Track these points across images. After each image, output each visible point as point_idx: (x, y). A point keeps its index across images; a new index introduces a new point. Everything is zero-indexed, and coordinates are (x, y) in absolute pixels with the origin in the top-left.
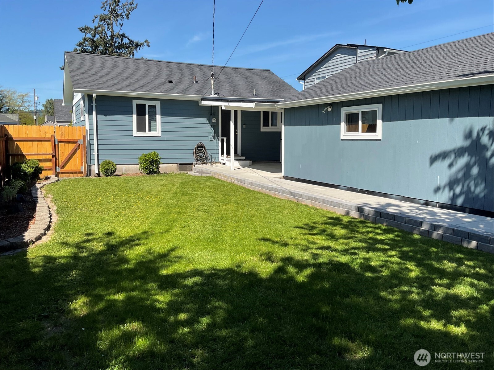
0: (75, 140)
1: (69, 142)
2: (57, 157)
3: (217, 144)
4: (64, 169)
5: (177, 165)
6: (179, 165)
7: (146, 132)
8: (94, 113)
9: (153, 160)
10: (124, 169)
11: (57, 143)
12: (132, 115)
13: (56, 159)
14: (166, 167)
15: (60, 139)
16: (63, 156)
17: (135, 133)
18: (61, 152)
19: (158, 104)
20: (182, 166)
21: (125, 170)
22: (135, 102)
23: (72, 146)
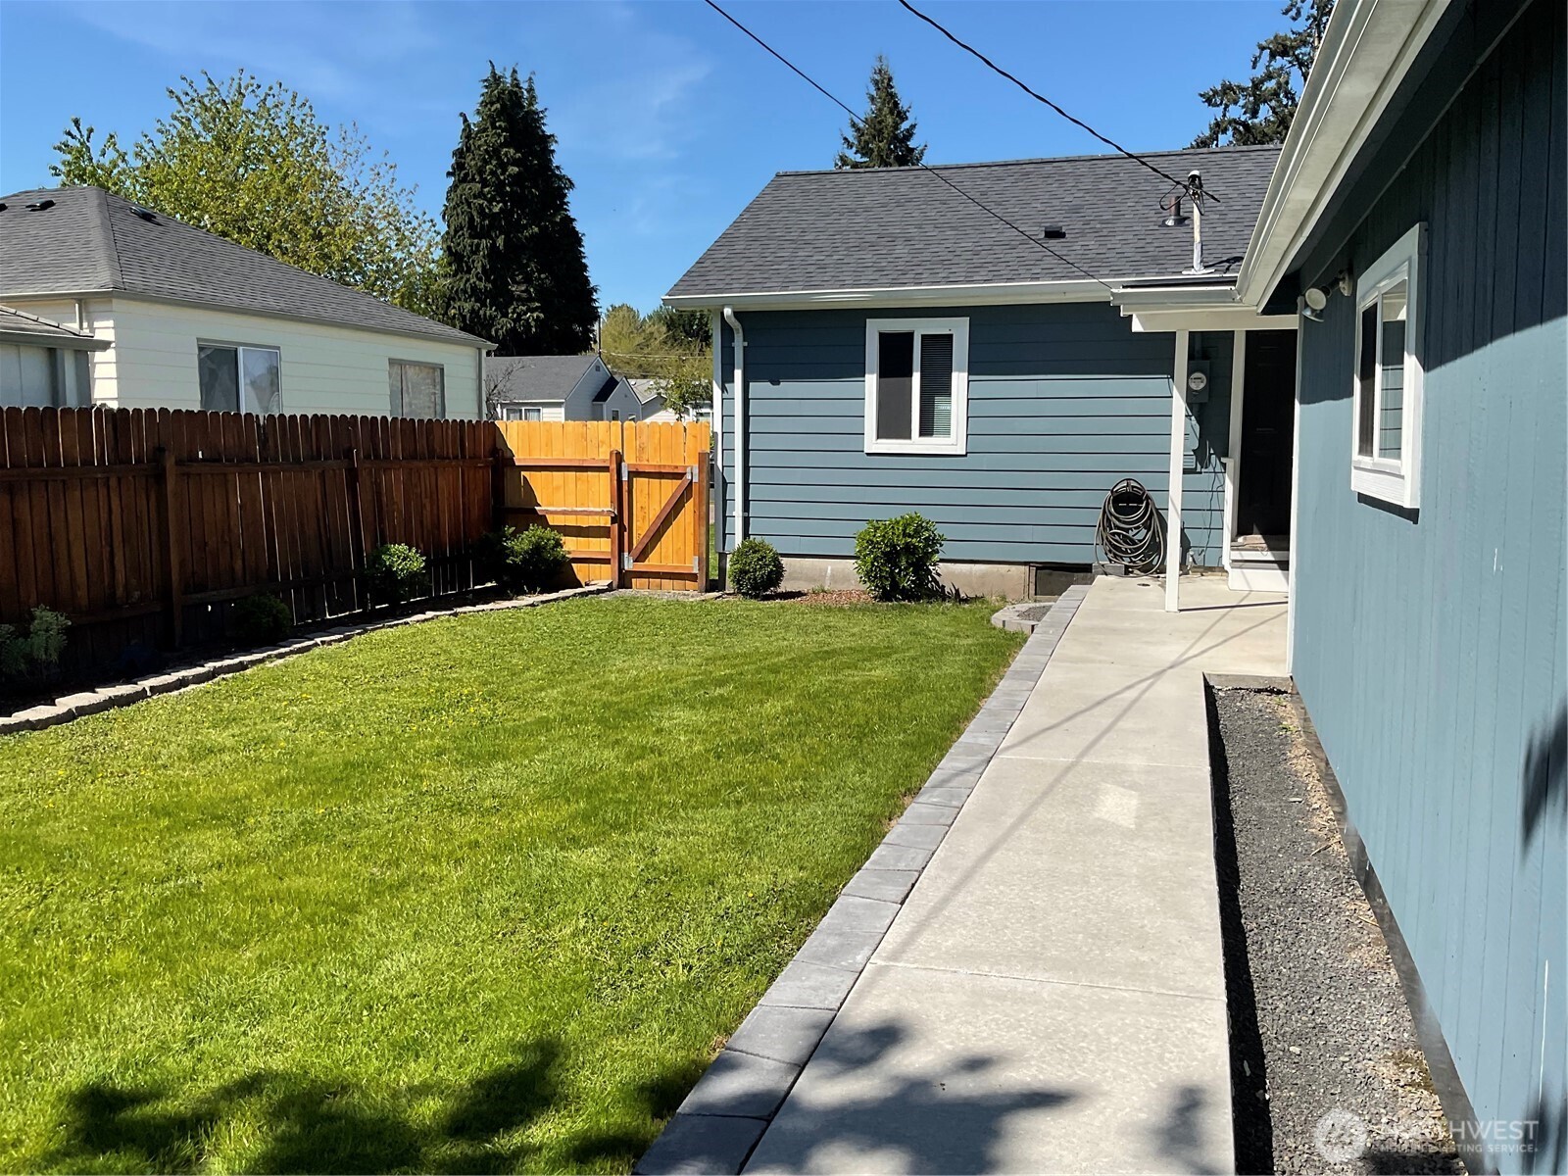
0: (677, 467)
1: (661, 475)
2: (626, 523)
3: (1217, 484)
4: (646, 562)
5: (1027, 568)
6: (1038, 568)
7: (910, 438)
8: (738, 374)
9: (894, 546)
10: (829, 571)
11: (625, 478)
12: (864, 376)
13: (622, 529)
14: (983, 576)
15: (635, 465)
16: (644, 518)
17: (872, 443)
18: (639, 506)
19: (959, 331)
20: (1050, 574)
21: (833, 576)
22: (874, 328)
23: (669, 489)
